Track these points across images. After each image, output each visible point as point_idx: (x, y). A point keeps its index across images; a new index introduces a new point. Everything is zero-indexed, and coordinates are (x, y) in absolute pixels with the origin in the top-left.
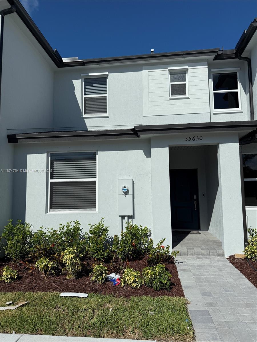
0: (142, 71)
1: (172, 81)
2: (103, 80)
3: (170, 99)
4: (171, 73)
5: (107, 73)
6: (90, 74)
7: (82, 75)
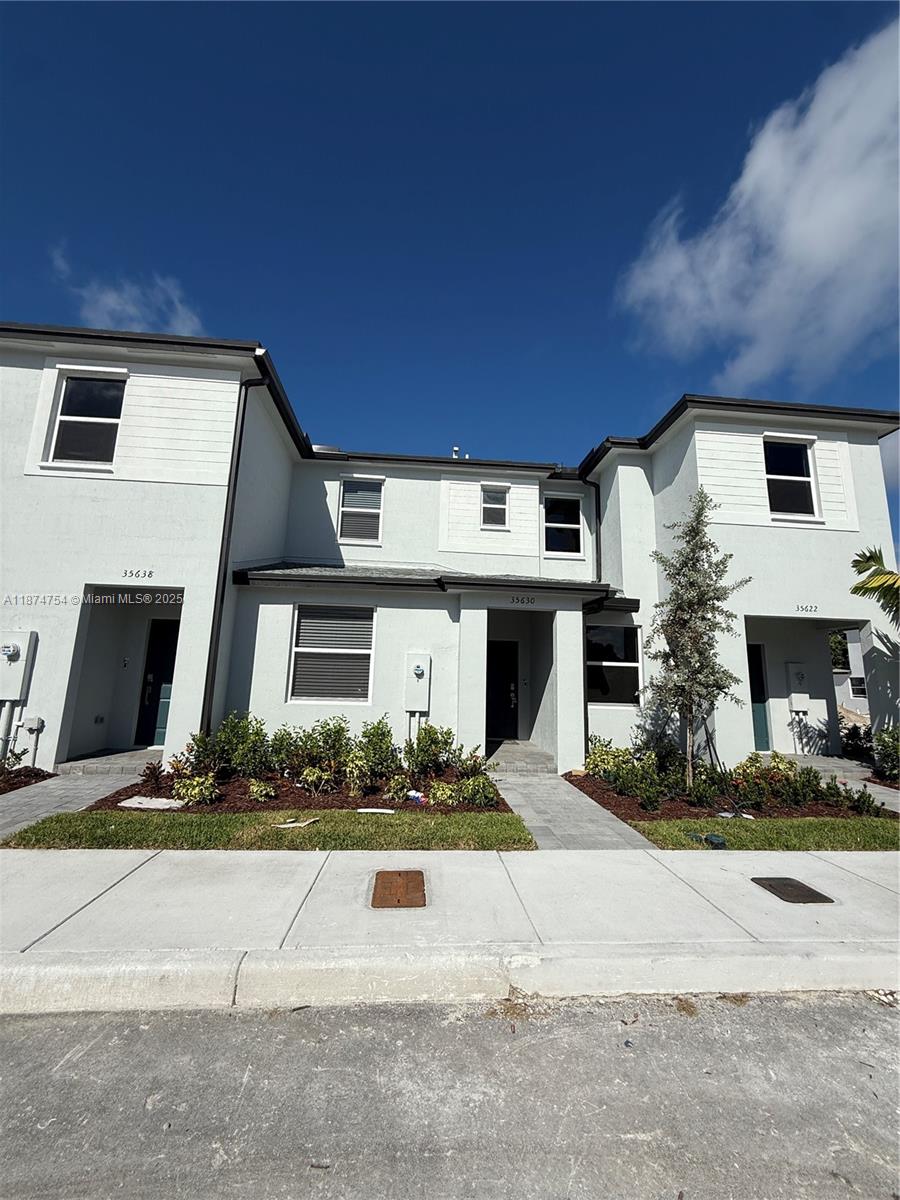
0: (439, 480)
1: (485, 502)
2: (376, 487)
3: (482, 530)
4: (484, 489)
5: (383, 477)
6: (355, 475)
7: (341, 475)
